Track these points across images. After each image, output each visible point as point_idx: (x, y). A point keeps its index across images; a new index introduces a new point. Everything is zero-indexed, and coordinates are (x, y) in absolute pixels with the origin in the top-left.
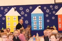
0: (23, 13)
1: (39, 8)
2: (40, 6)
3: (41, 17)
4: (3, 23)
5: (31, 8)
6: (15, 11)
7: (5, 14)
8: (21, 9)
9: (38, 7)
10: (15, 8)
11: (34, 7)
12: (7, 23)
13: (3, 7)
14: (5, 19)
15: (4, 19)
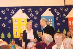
2: (50, 8)
4: (9, 27)
5: (40, 10)
6: (23, 13)
7: (12, 16)
8: (30, 10)
9: (48, 9)
10: (23, 9)
11: (44, 8)
12: (14, 27)
14: (12, 22)
15: (10, 22)
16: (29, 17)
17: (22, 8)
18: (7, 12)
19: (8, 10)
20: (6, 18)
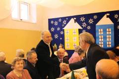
0: (84, 25)
1: (108, 17)
2: (108, 14)
3: (110, 29)
4: (61, 39)
5: (95, 17)
6: (75, 22)
7: (64, 27)
8: (83, 19)
9: (105, 16)
10: (75, 19)
11: (100, 15)
12: (66, 38)
13: (61, 18)
14: (64, 33)
15: (62, 33)
16: (82, 27)
17: (73, 17)
18: (59, 23)
19: (60, 20)
20: (58, 29)
